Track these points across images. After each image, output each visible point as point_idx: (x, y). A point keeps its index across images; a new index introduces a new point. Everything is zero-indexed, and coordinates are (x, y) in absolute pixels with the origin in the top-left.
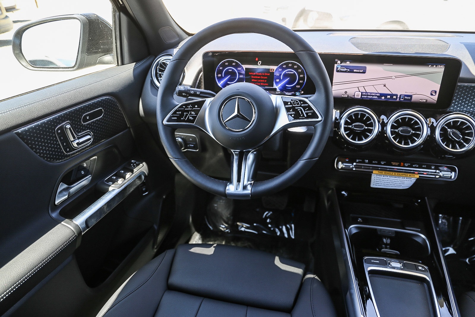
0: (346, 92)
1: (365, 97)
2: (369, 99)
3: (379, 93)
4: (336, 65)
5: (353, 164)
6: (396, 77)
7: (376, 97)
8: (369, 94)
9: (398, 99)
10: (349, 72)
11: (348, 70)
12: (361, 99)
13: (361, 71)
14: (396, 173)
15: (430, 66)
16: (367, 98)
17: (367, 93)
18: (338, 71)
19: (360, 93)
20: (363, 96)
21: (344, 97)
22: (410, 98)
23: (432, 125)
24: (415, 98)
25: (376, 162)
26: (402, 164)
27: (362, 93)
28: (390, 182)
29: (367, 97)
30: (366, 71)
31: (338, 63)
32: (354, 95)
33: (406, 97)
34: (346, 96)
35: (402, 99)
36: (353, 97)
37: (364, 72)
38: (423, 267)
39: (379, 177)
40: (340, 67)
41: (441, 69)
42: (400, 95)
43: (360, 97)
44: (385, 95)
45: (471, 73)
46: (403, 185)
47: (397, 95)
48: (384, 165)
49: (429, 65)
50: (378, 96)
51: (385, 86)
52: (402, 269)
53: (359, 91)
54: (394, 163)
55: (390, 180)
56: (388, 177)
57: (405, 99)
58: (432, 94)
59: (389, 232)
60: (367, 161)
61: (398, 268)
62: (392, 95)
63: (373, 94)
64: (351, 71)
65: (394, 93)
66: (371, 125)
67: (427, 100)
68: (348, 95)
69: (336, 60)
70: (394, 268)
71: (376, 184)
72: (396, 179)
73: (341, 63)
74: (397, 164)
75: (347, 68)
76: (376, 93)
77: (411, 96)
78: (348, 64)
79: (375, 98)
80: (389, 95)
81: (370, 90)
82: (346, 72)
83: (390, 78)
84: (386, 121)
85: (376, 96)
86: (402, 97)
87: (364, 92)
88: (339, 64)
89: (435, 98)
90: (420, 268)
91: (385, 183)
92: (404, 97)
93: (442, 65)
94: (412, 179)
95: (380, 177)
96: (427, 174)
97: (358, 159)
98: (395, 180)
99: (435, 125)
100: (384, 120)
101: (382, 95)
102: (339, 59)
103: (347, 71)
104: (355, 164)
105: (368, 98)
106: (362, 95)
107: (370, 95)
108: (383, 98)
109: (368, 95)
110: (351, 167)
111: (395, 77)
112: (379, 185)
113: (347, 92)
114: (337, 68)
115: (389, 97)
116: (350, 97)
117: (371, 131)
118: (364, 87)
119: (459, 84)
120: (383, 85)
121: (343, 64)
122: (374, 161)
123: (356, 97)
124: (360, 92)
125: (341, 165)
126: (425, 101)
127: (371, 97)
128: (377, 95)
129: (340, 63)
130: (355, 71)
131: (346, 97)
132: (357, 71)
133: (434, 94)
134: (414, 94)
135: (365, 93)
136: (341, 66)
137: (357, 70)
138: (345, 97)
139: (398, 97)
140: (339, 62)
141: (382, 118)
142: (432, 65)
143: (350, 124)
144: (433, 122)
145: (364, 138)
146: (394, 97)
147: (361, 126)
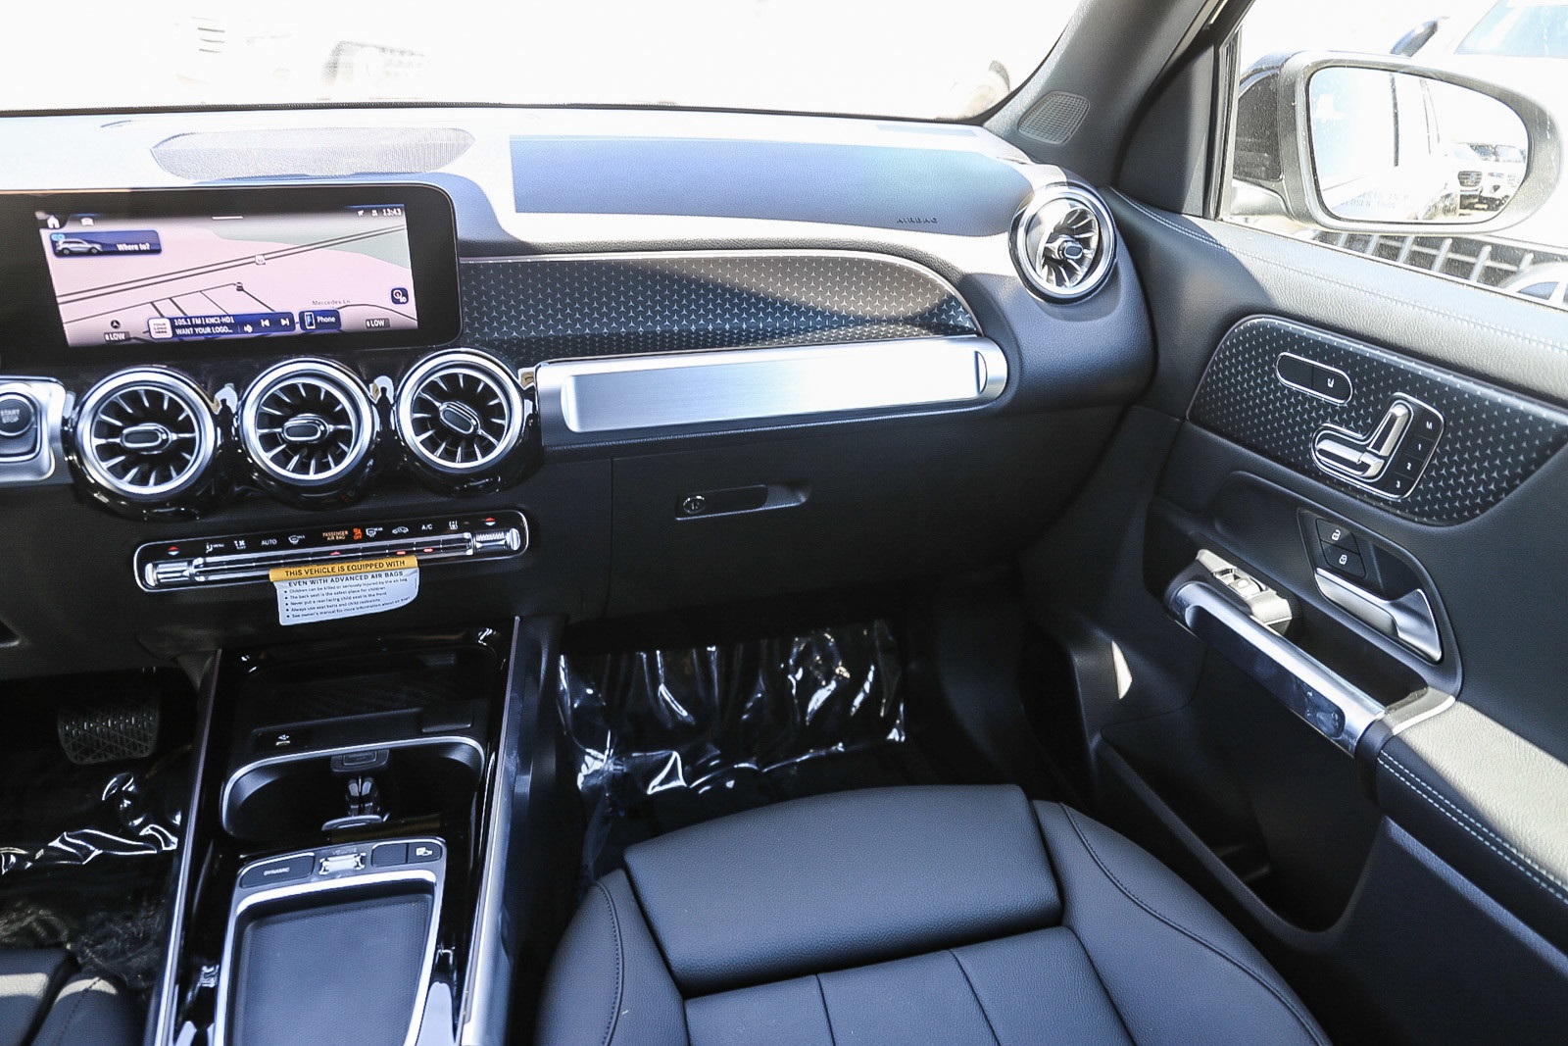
0: (115, 324)
1: (188, 331)
2: (203, 338)
3: (229, 316)
4: (45, 234)
5: (190, 563)
6: (270, 256)
7: (225, 329)
8: (198, 322)
9: (298, 326)
10: (99, 254)
11: (98, 247)
12: (176, 339)
13: (144, 247)
14: (345, 566)
15: (361, 213)
16: (195, 334)
17: (191, 318)
18: (60, 254)
19: (168, 322)
20: (179, 332)
21: (115, 341)
22: (333, 319)
23: (384, 398)
24: (350, 319)
25: (274, 542)
26: (357, 532)
27: (172, 320)
28: (336, 597)
29: (194, 331)
30: (159, 245)
31: (51, 226)
32: (149, 331)
33: (320, 319)
34: (122, 337)
35: (311, 324)
36: (146, 336)
37: (155, 250)
38: (428, 846)
39: (298, 587)
40: (63, 240)
41: (395, 221)
42: (302, 315)
43: (169, 334)
44: (254, 320)
45: (499, 225)
46: (383, 599)
47: (289, 315)
48: (301, 545)
49: (355, 211)
50: (229, 325)
51: (240, 289)
52: (355, 873)
53: (158, 315)
54: (330, 536)
55: (337, 590)
56: (329, 584)
57: (320, 325)
58: (396, 302)
59: (369, 758)
60: (242, 543)
61: (345, 873)
62: (275, 318)
63: (213, 321)
64: (110, 251)
65: (278, 309)
67: (386, 320)
68: (126, 333)
69: (40, 215)
70: (332, 876)
71: (296, 613)
72: (355, 582)
73: (62, 226)
74: (341, 535)
75: (89, 242)
76: (220, 317)
77: (335, 313)
78: (87, 224)
79: (220, 333)
80: (264, 316)
81: (196, 307)
82: (89, 253)
83: (249, 261)
84: (233, 405)
85: (222, 324)
86: (307, 320)
87: (177, 319)
88: (54, 228)
89: (410, 309)
90: (420, 851)
91: (321, 604)
92: (316, 320)
93: (396, 208)
94: (405, 572)
95: (303, 587)
96: (434, 549)
97: (212, 542)
98: (353, 589)
99: (390, 395)
100: (228, 404)
101: (240, 321)
102: (50, 212)
103: (94, 251)
104: (199, 561)
105: (199, 335)
106: (174, 327)
107: (201, 326)
108: (249, 328)
109: (197, 326)
110: (186, 573)
111: (261, 258)
112: (305, 612)
113: (117, 323)
114: (54, 244)
115: (267, 323)
116: (135, 338)
117: (189, 446)
118: (170, 299)
119: (463, 261)
120: (236, 287)
121: (70, 228)
122: (267, 538)
123: (155, 336)
124: (162, 316)
125: (152, 575)
126: (382, 323)
127: (208, 330)
128: (224, 320)
129: (57, 226)
130: (121, 247)
131: (123, 340)
132: (129, 248)
133: (403, 299)
134: (343, 305)
135: (181, 318)
136: (67, 235)
137: (127, 244)
138: (119, 341)
139: (297, 319)
140: (53, 221)
141: (219, 396)
142: (368, 211)
143: (114, 431)
144: (384, 390)
145: (174, 474)
146: (283, 322)
147: (151, 436)
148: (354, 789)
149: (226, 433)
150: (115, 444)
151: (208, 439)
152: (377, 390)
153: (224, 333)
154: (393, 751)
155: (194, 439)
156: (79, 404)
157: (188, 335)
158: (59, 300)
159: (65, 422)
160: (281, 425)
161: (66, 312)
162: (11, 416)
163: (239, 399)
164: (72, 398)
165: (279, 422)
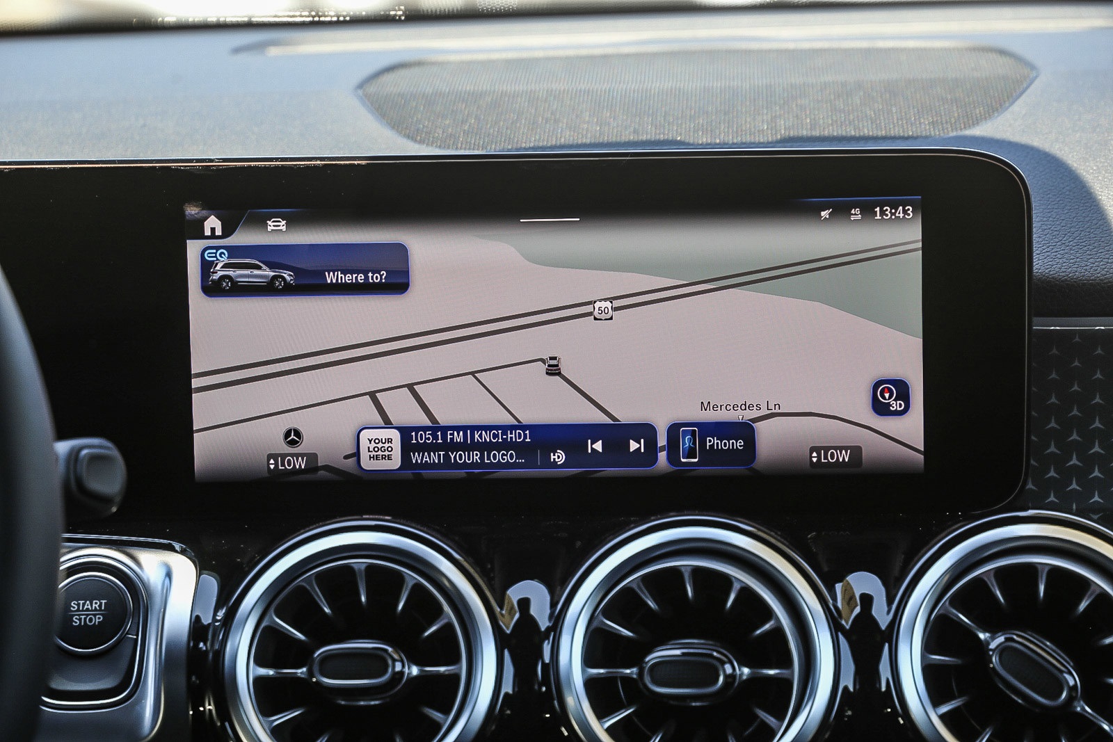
0: (293, 436)
1: (434, 458)
2: (462, 473)
3: (524, 427)
4: (194, 249)
6: (624, 303)
7: (509, 457)
8: (459, 437)
9: (662, 456)
11: (287, 275)
12: (408, 474)
13: (374, 278)
15: (825, 214)
16: (447, 464)
17: (445, 429)
18: (213, 289)
19: (395, 435)
20: (416, 458)
21: (286, 472)
22: (739, 444)
23: (866, 618)
24: (776, 444)
27: (405, 432)
29: (447, 457)
30: (406, 273)
31: (208, 233)
32: (357, 454)
33: (711, 441)
34: (301, 464)
35: (691, 453)
36: (349, 465)
37: (398, 284)
40: (224, 260)
41: (899, 234)
42: (674, 430)
43: (395, 462)
44: (571, 438)
47: (645, 431)
49: (815, 211)
50: (519, 448)
51: (554, 370)
53: (380, 422)
57: (711, 456)
62: (616, 434)
63: (487, 437)
64: (310, 284)
65: (627, 415)
66: (445, 648)
67: (856, 451)
68: (312, 457)
69: (192, 211)
73: (227, 232)
75: (272, 266)
76: (505, 429)
77: (745, 430)
78: (277, 232)
79: (499, 465)
80: (594, 431)
81: (458, 407)
82: (268, 289)
83: (580, 311)
84: (541, 613)
85: (506, 446)
86: (685, 442)
87: (417, 429)
88: (213, 236)
89: (911, 427)
92: (703, 443)
93: (904, 204)
99: (881, 614)
101: (544, 439)
102: (212, 206)
103: (279, 284)
105: (457, 466)
106: (407, 448)
107: (463, 447)
108: (559, 457)
109: (455, 447)
111: (608, 304)
113: (298, 433)
114: (206, 267)
115: (599, 446)
116: (327, 468)
117: (445, 693)
118: (411, 387)
119: (1040, 323)
120: (544, 367)
121: (244, 237)
123: (367, 464)
124: (388, 424)
126: (845, 456)
127: (476, 456)
128: (514, 436)
129: (219, 232)
130: (331, 278)
131: (300, 471)
132: (348, 278)
133: (896, 405)
134: (764, 412)
135: (425, 429)
136: (233, 251)
137: (345, 272)
138: (295, 472)
139: (662, 441)
140: (213, 223)
141: (515, 593)
142: (841, 211)
143: (300, 654)
144: (867, 600)
146: (633, 446)
147: (375, 663)
150: (295, 679)
151: (486, 681)
152: (852, 597)
153: (508, 466)
155: (455, 678)
156: (228, 599)
157: (432, 466)
158: (195, 383)
159: (198, 629)
160: (638, 661)
161: (204, 408)
162: (89, 611)
163: (553, 605)
164: (212, 583)
165: (633, 653)
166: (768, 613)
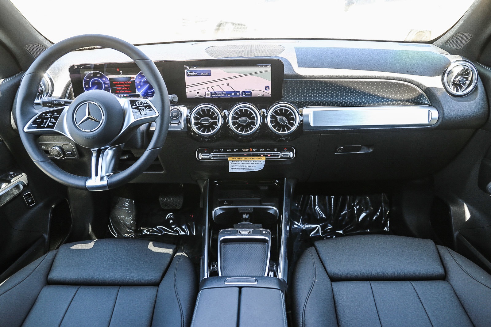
0: (198, 93)
4: (186, 71)
5: (210, 154)
6: (236, 77)
7: (223, 95)
8: (217, 93)
9: (241, 95)
10: (197, 76)
11: (196, 74)
12: (211, 97)
13: (207, 74)
14: (247, 158)
15: (260, 66)
16: (216, 96)
18: (188, 76)
19: (210, 93)
21: (197, 97)
22: (250, 94)
23: (264, 114)
24: (254, 94)
25: (230, 150)
26: (251, 149)
27: (211, 92)
28: (244, 166)
30: (211, 73)
32: (205, 95)
33: (247, 93)
34: (199, 96)
36: (205, 96)
37: (210, 75)
38: (266, 231)
39: (234, 163)
40: (189, 72)
41: (268, 69)
42: (242, 92)
43: (210, 96)
44: (230, 93)
45: (294, 70)
46: (255, 168)
47: (239, 92)
48: (237, 151)
51: (228, 85)
52: (249, 235)
54: (244, 150)
55: (244, 164)
56: (242, 162)
57: (246, 95)
58: (266, 90)
59: (248, 209)
60: (222, 150)
61: (246, 235)
62: (236, 93)
63: (221, 93)
64: (199, 75)
65: (237, 90)
66: (216, 118)
69: (185, 66)
70: (243, 235)
71: (233, 169)
72: (249, 163)
74: (247, 150)
76: (223, 92)
77: (250, 92)
78: (195, 69)
80: (233, 92)
81: (217, 89)
82: (194, 75)
83: (231, 78)
84: (227, 114)
85: (223, 94)
86: (244, 94)
87: (212, 92)
89: (269, 92)
90: (264, 232)
91: (240, 168)
93: (269, 65)
94: (262, 161)
95: (236, 163)
96: (271, 155)
97: (215, 149)
98: (248, 164)
99: (266, 114)
100: (226, 114)
101: (227, 93)
102: (187, 66)
103: (196, 75)
104: (212, 154)
105: (217, 96)
106: (211, 94)
107: (218, 94)
108: (229, 95)
110: (209, 156)
111: (234, 77)
112: (235, 169)
114: (187, 73)
115: (233, 94)
116: (202, 97)
117: (216, 123)
118: (211, 87)
119: (284, 80)
121: (191, 69)
122: (228, 149)
123: (207, 96)
124: (209, 91)
125: (200, 156)
126: (262, 95)
128: (224, 93)
130: (202, 74)
132: (204, 74)
133: (268, 89)
134: (253, 90)
136: (190, 71)
139: (241, 93)
140: (188, 68)
141: (224, 112)
142: (262, 66)
143: (199, 119)
144: (264, 112)
145: (211, 130)
146: (238, 94)
147: (208, 120)
148: (244, 216)
149: (225, 121)
150: (198, 122)
151: (220, 122)
152: (262, 112)
153: (223, 96)
154: (254, 208)
156: (191, 113)
157: (214, 96)
158: (186, 87)
159: (187, 116)
160: (238, 120)
161: (187, 90)
162: (175, 114)
163: (228, 113)
164: (189, 110)
165: (237, 119)
166: (253, 114)
